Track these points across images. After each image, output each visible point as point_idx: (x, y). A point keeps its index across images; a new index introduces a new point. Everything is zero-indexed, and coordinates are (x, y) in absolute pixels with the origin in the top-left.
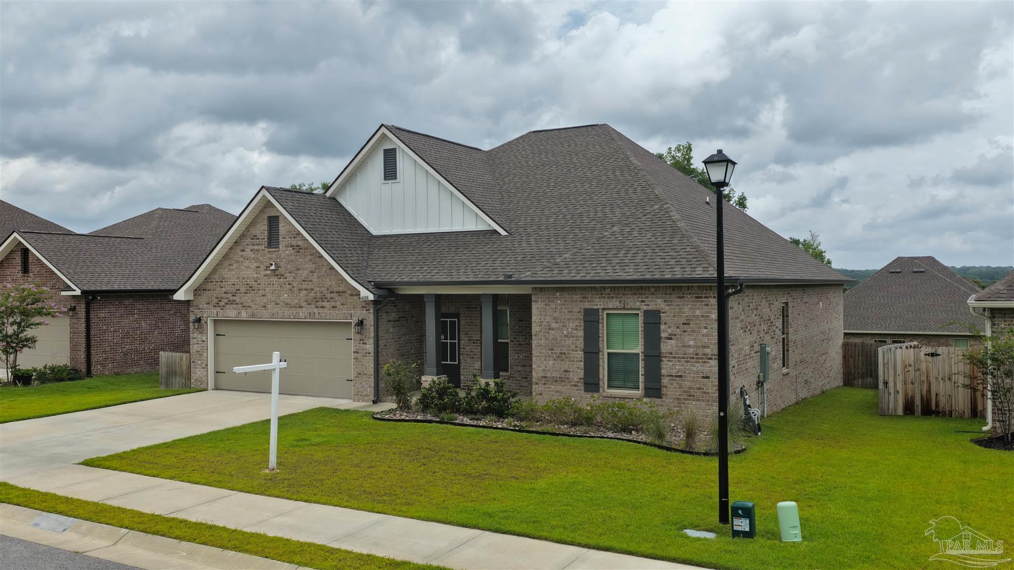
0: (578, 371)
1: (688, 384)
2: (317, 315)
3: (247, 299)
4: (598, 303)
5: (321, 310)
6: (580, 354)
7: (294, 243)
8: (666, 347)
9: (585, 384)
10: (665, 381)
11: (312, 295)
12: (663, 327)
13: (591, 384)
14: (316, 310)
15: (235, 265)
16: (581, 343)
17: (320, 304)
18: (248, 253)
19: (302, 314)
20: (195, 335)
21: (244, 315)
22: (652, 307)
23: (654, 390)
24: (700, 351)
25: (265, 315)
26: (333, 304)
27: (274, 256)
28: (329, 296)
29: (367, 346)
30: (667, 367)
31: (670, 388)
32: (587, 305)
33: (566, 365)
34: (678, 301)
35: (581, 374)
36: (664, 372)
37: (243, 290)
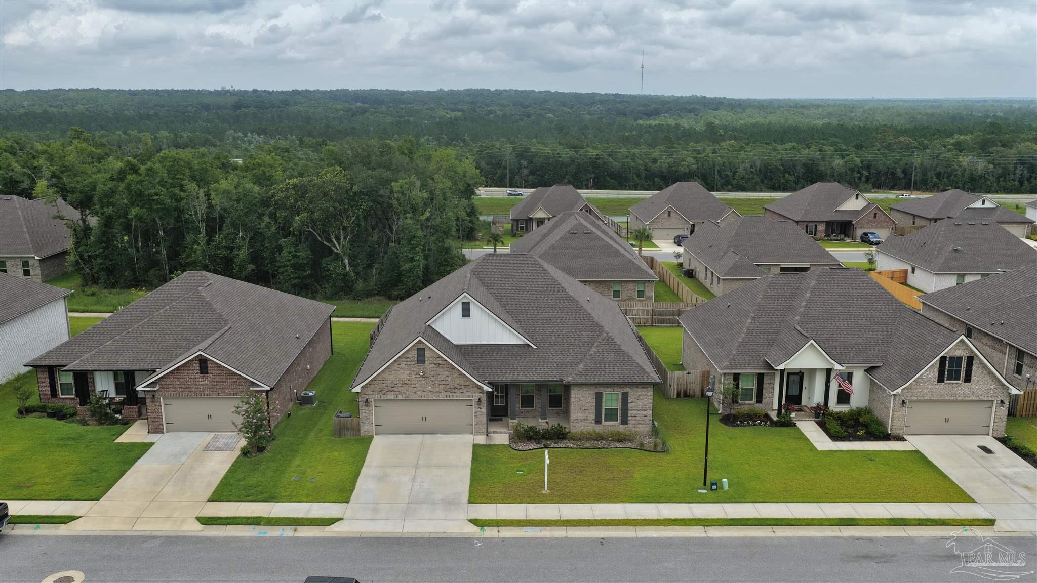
0: (592, 416)
1: (639, 419)
2: (451, 397)
3: (403, 389)
4: (602, 390)
5: (453, 394)
6: (594, 410)
7: (436, 361)
8: (630, 406)
9: (596, 421)
10: (629, 418)
11: (448, 387)
12: (629, 398)
13: (598, 421)
14: (450, 394)
15: (393, 372)
16: (594, 405)
17: (453, 391)
18: (403, 365)
19: (442, 396)
20: (363, 408)
21: (400, 397)
22: (625, 391)
23: (625, 422)
24: (644, 407)
25: (416, 397)
26: (461, 391)
27: (422, 368)
28: (459, 387)
29: (483, 410)
30: (630, 413)
31: (631, 421)
32: (597, 391)
33: (587, 414)
34: (636, 389)
35: (594, 417)
36: (629, 415)
37: (400, 384)
